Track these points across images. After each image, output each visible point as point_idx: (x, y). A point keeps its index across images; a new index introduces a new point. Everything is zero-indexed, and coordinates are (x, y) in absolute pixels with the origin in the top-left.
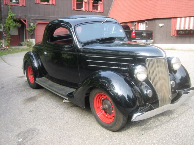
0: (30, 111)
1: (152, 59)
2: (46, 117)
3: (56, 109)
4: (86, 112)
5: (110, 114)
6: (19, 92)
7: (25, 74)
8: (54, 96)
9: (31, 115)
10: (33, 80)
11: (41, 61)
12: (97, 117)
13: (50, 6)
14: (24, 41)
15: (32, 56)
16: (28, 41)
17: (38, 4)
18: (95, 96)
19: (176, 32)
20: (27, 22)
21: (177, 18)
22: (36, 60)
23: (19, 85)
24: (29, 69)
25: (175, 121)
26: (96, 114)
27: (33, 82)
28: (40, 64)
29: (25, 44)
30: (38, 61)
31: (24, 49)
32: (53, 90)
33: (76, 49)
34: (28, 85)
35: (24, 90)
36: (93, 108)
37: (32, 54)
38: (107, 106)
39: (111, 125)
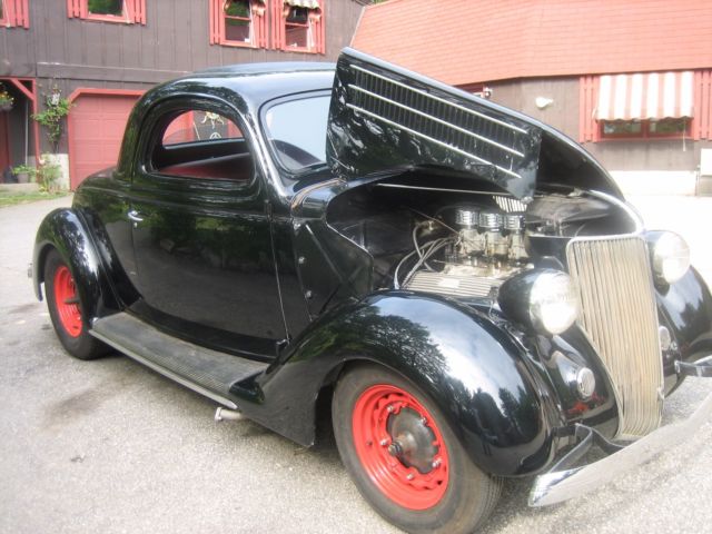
0: (74, 460)
1: (590, 242)
2: (144, 484)
3: (185, 448)
4: (312, 457)
5: (425, 470)
6: (22, 375)
7: (41, 298)
8: (170, 389)
9: (80, 478)
10: (80, 325)
11: (109, 245)
12: (368, 484)
13: (127, 27)
14: (23, 163)
15: (72, 227)
16: (42, 162)
17: (77, 21)
18: (358, 396)
19: (595, 126)
20: (34, 88)
21: (598, 75)
22: (90, 241)
23: (15, 343)
24: (62, 279)
25: (675, 486)
26: (365, 471)
27: (78, 332)
28: (109, 258)
29: (30, 175)
30: (99, 247)
31: (24, 194)
32: (166, 368)
33: (267, 201)
34: (57, 341)
35: (42, 365)
36: (348, 445)
37: (72, 217)
38: (410, 438)
39: (430, 518)
